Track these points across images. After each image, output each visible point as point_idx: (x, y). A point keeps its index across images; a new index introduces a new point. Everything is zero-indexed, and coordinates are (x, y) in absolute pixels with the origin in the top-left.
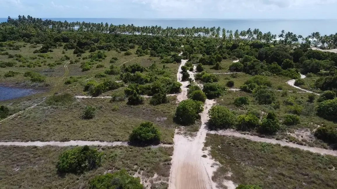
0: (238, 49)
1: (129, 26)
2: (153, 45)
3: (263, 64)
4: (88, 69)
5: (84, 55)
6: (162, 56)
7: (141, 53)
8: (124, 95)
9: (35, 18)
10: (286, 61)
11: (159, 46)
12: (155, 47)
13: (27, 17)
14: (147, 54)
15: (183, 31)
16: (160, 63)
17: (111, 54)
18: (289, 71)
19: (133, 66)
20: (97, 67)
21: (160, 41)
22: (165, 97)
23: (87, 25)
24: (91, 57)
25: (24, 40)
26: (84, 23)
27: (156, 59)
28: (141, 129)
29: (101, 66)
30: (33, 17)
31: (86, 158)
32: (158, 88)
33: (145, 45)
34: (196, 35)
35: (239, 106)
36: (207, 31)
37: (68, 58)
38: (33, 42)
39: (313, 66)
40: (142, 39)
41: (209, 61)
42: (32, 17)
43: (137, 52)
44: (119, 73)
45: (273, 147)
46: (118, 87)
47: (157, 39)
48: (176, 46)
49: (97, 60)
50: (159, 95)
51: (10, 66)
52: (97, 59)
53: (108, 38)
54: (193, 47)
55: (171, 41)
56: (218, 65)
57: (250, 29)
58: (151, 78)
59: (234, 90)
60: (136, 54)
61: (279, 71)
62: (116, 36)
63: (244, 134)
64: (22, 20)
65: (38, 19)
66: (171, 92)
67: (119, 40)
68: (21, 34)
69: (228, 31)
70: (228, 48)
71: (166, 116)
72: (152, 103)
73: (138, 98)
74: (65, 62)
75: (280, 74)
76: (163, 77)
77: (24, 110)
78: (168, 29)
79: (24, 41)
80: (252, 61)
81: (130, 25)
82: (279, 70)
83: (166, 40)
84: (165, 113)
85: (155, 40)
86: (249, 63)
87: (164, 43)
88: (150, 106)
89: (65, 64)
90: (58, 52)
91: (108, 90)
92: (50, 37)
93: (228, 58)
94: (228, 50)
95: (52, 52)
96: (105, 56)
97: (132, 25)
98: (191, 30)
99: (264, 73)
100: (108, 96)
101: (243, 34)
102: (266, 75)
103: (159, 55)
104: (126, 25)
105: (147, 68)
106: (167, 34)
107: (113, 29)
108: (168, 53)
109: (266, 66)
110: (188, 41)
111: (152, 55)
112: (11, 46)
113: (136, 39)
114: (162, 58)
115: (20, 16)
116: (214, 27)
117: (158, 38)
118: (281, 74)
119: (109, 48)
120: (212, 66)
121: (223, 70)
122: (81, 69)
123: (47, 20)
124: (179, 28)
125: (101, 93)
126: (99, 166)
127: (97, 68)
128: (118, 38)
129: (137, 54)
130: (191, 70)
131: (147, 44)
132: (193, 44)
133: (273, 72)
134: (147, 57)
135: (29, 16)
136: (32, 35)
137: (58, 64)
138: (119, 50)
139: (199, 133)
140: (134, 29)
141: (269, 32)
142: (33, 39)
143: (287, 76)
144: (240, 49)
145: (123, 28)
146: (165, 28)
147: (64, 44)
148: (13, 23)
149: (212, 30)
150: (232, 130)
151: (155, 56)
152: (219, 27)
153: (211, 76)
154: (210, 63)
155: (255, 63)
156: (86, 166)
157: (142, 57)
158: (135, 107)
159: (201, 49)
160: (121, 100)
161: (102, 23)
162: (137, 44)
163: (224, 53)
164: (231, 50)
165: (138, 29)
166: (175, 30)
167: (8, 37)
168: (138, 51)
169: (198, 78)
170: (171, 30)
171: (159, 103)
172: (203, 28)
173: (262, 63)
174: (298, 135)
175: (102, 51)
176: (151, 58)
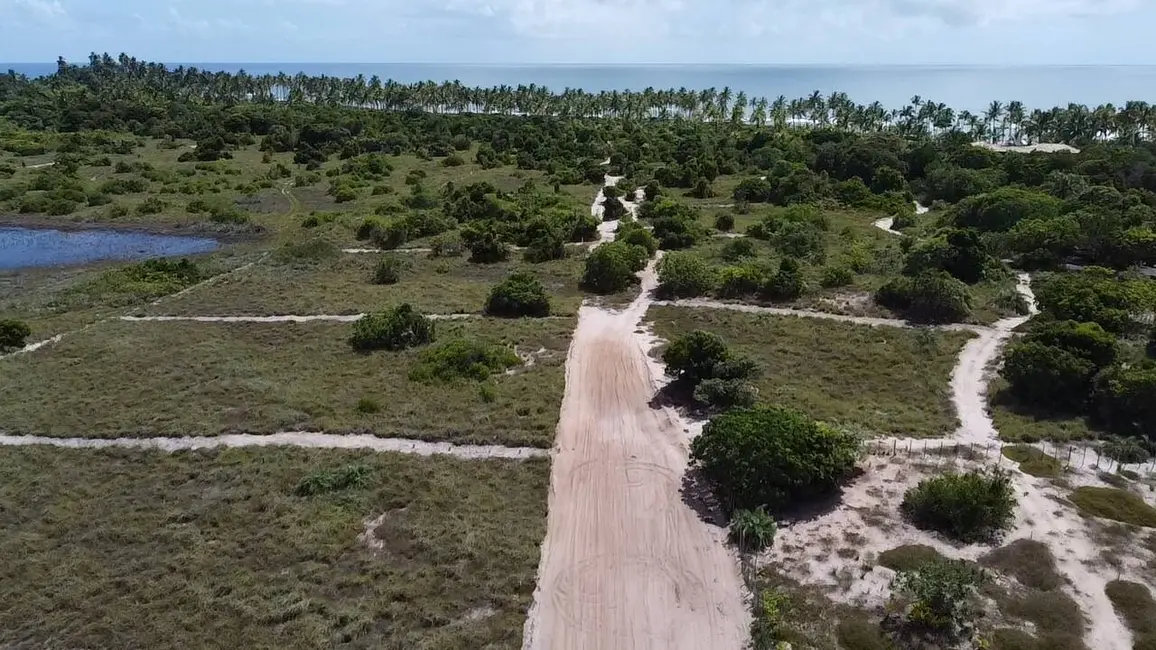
0: (767, 147)
1: (448, 85)
2: (525, 139)
3: (822, 179)
4: (351, 198)
5: (326, 166)
6: (550, 165)
7: (490, 159)
8: (459, 244)
9: (144, 63)
10: (882, 171)
11: (542, 141)
12: (530, 143)
13: (117, 60)
14: (507, 163)
15: (614, 102)
16: (546, 185)
17: (404, 164)
18: (888, 196)
19: (475, 186)
20: (376, 192)
21: (544, 129)
22: (558, 244)
23: (312, 84)
24: (351, 171)
25: (132, 128)
26: (303, 78)
27: (534, 173)
28: (510, 285)
29: (386, 191)
30: (139, 60)
31: (407, 324)
32: (542, 227)
34: (654, 111)
35: (732, 259)
36: (687, 100)
37: (286, 173)
38: (160, 134)
39: (949, 184)
40: (489, 122)
41: (680, 178)
42: (134, 59)
43: (478, 156)
44: (436, 204)
45: (781, 319)
46: (442, 229)
48: (593, 142)
49: (369, 178)
50: (546, 241)
51: (134, 192)
52: (368, 173)
53: (389, 121)
54: (640, 143)
55: (578, 129)
56: (702, 186)
57: (818, 92)
58: (525, 210)
59: (733, 236)
60: (477, 162)
61: (862, 196)
62: (413, 114)
63: (730, 304)
64: (101, 66)
65: (152, 64)
66: (575, 239)
67: (422, 127)
68: (118, 111)
69: (754, 99)
70: (740, 145)
71: (562, 281)
72: (529, 258)
73: (494, 247)
74: (278, 181)
75: (862, 204)
76: (555, 210)
77: (229, 272)
78: (569, 95)
79: (131, 131)
80: (793, 173)
81: (450, 84)
82: (859, 194)
83: (562, 127)
84: (559, 275)
85: (530, 127)
86: (784, 180)
87: (556, 134)
88: (524, 264)
89: (282, 186)
90: (248, 160)
91: (418, 237)
92: (212, 119)
93: (737, 171)
94: (741, 152)
95: (231, 157)
96: (390, 168)
97: (457, 82)
98: (639, 98)
99: (820, 202)
100: (419, 247)
101: (797, 109)
102: (827, 208)
103: (541, 165)
104: (439, 83)
105: (512, 193)
106: (567, 108)
107: (397, 95)
108: (569, 158)
109: (829, 185)
110: (628, 129)
111: (522, 164)
112: (103, 142)
113: (473, 124)
114: (551, 171)
115: (94, 57)
116: (713, 89)
117: (537, 120)
118: (866, 205)
119: (395, 148)
120: (687, 190)
121: (716, 200)
122: (332, 198)
123: (181, 67)
124: (603, 92)
125: (401, 243)
126: (433, 341)
127: (374, 193)
128: (418, 121)
129: (479, 161)
130: (631, 198)
131: (507, 137)
132: (642, 135)
133: (845, 200)
134: (508, 170)
135: (123, 54)
136: (152, 114)
137: (264, 186)
138: (425, 151)
139: (633, 305)
140: (463, 95)
141: (877, 102)
142: (159, 126)
143: (879, 208)
144: (773, 146)
145: (430, 92)
146: (559, 92)
147: (258, 139)
148: (79, 79)
149: (706, 96)
150: (706, 298)
151: (531, 167)
152: (727, 88)
153: (677, 206)
154: (684, 183)
155: (798, 177)
156: (409, 336)
157: (495, 169)
158: (491, 266)
159: (662, 149)
160: (455, 254)
161: (360, 76)
162: (476, 137)
163: (727, 158)
164: (750, 152)
165: (476, 96)
166: (590, 99)
167: (85, 118)
168: (481, 153)
169: (644, 212)
170: (578, 99)
171: (545, 258)
172: (677, 90)
173: (819, 178)
174: (839, 302)
175: (378, 155)
176: (522, 171)
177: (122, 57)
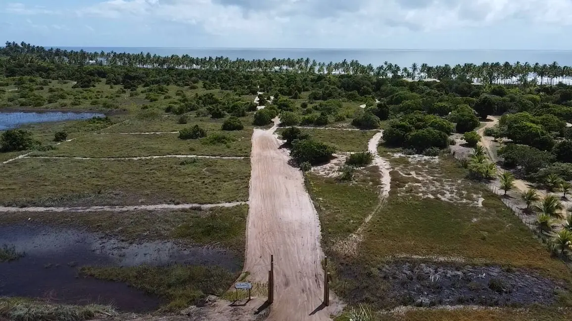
0: (323, 81)
3: (342, 91)
4: (156, 100)
5: (139, 89)
6: (235, 88)
7: (209, 86)
8: (206, 112)
9: (34, 46)
10: (364, 88)
11: (230, 79)
13: (19, 44)
14: (216, 88)
15: (259, 64)
17: (173, 88)
18: (365, 97)
21: (230, 75)
22: (243, 112)
23: (121, 56)
25: (41, 75)
29: (169, 97)
31: (198, 131)
32: (237, 106)
33: (213, 78)
34: (277, 68)
36: (290, 63)
38: (56, 78)
41: (288, 92)
42: (29, 45)
43: (203, 85)
45: (320, 130)
48: (251, 80)
49: (160, 93)
50: (239, 110)
54: (271, 79)
55: (244, 75)
56: (296, 95)
57: (345, 60)
61: (356, 97)
62: (170, 69)
64: (13, 48)
66: (249, 111)
67: (176, 74)
70: (312, 80)
73: (220, 113)
74: (122, 95)
76: (240, 102)
78: (239, 61)
83: (237, 74)
85: (224, 74)
86: (328, 91)
87: (235, 77)
89: (124, 96)
90: (103, 87)
93: (310, 90)
95: (96, 86)
96: (167, 90)
97: (188, 55)
98: (270, 62)
99: (340, 99)
100: (191, 114)
101: (337, 67)
102: (342, 101)
103: (231, 88)
104: (180, 56)
106: (238, 67)
108: (242, 86)
109: (344, 93)
110: (265, 75)
111: (223, 88)
113: (197, 73)
114: (235, 91)
115: (8, 43)
116: (302, 59)
117: (226, 71)
118: (357, 100)
119: (167, 82)
120: (290, 97)
121: (302, 99)
122: (149, 100)
123: (52, 48)
124: (254, 60)
126: (207, 135)
127: (165, 99)
129: (204, 87)
132: (272, 77)
133: (350, 99)
134: (217, 90)
135: (23, 42)
136: (48, 69)
137: (117, 96)
138: (180, 84)
139: (271, 128)
140: (192, 61)
142: (54, 74)
143: (362, 101)
144: (325, 80)
145: (177, 60)
146: (234, 60)
147: (103, 80)
149: (299, 62)
150: (297, 126)
151: (227, 89)
152: (308, 58)
153: (287, 100)
155: (332, 91)
156: (199, 134)
157: (212, 90)
158: (220, 119)
159: (281, 82)
160: (205, 116)
161: (142, 53)
162: (201, 78)
163: (307, 85)
164: (316, 83)
165: (197, 62)
166: (248, 63)
168: (205, 84)
169: (274, 103)
170: (243, 63)
172: (286, 59)
173: (340, 91)
174: (340, 125)
175: (161, 85)
176: (223, 91)
177: (23, 44)
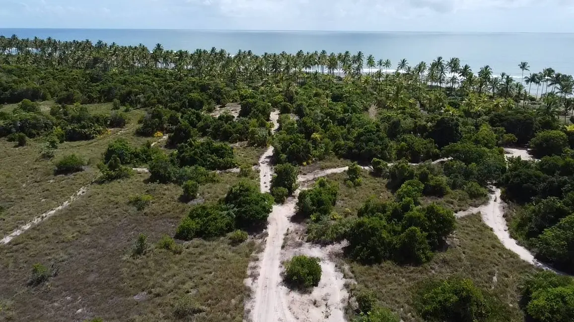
47: (201, 91)
69: (381, 61)
128: (98, 86)
